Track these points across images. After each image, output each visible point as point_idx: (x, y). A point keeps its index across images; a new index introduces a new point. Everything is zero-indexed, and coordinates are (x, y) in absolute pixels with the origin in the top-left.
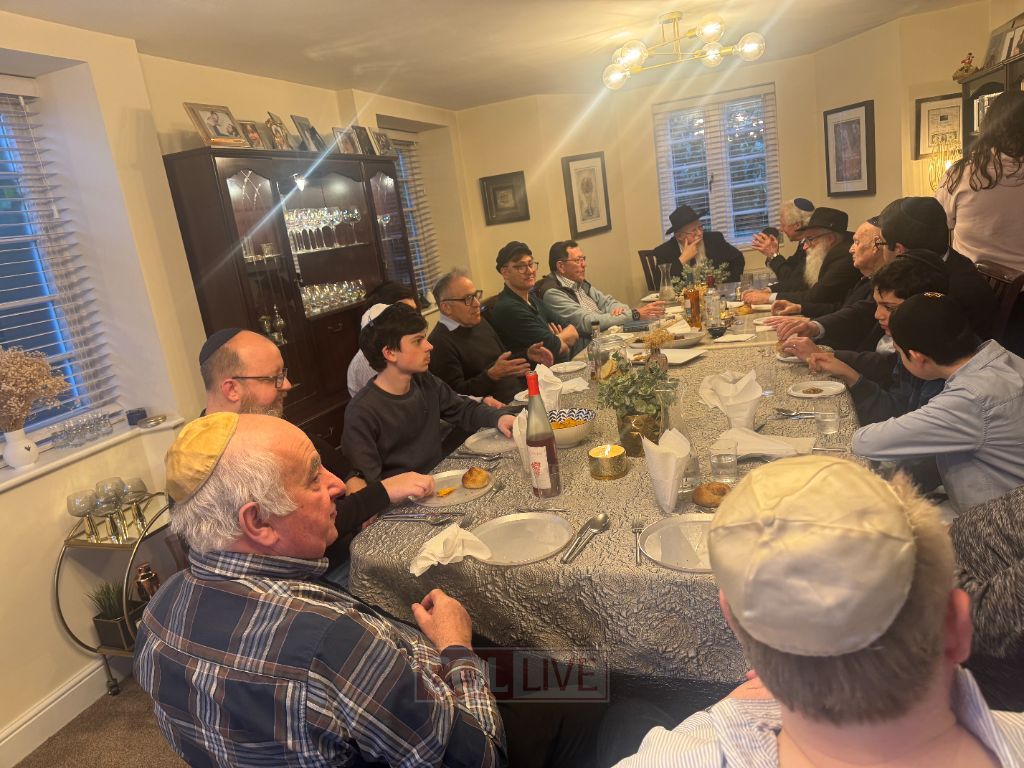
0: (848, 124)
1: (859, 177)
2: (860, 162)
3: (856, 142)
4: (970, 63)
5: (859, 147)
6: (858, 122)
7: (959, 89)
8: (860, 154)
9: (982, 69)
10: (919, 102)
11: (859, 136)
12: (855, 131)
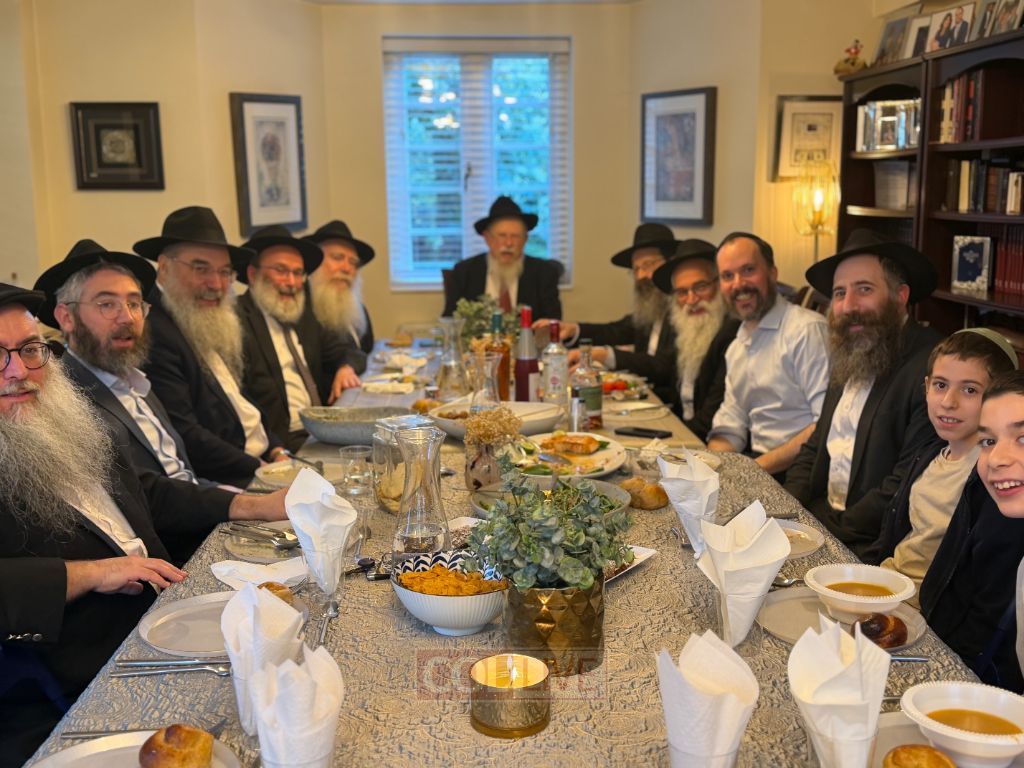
0: (677, 118)
1: (689, 197)
2: (691, 176)
3: (687, 145)
4: (857, 53)
5: (692, 153)
6: (693, 116)
7: (838, 89)
8: (692, 163)
9: (873, 66)
10: (782, 99)
11: (693, 138)
12: (687, 129)
